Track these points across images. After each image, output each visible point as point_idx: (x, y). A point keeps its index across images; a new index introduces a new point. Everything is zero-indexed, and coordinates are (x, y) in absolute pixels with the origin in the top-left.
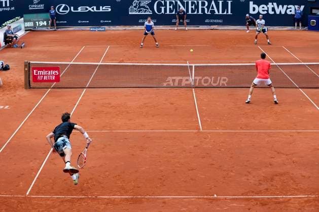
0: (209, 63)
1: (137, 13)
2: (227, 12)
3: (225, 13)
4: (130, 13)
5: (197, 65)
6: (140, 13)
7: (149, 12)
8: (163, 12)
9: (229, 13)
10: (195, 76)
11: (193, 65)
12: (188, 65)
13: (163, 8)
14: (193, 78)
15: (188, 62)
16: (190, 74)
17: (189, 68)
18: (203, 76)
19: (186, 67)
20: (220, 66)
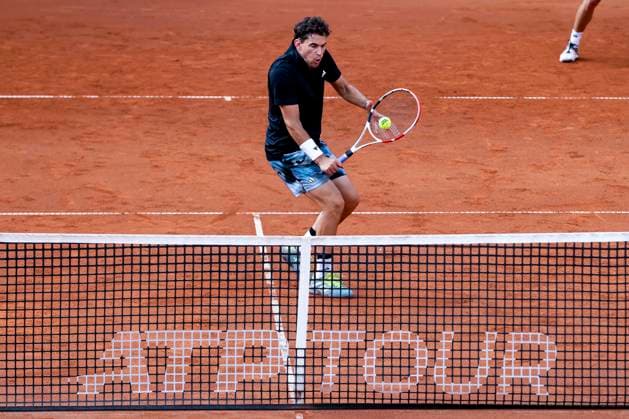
0: (419, 225)
10: (312, 324)
11: (305, 244)
12: (260, 239)
14: (301, 341)
15: (258, 224)
16: (276, 309)
17: (267, 266)
18: (371, 328)
19: (250, 259)
20: (497, 247)
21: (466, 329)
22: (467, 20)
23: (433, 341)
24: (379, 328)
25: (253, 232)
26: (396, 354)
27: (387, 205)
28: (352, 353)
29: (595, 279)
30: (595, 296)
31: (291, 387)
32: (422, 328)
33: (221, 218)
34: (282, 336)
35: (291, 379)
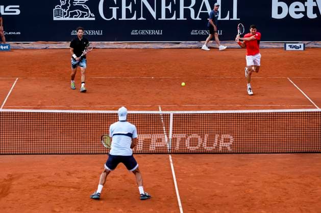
0: (199, 109)
1: (68, 19)
2: (231, 16)
3: (227, 18)
4: (55, 19)
5: (177, 112)
6: (74, 19)
7: (89, 17)
8: (114, 16)
9: (235, 18)
10: (173, 133)
11: (172, 113)
12: (160, 112)
13: (114, 10)
14: (170, 137)
15: (160, 108)
16: (164, 129)
17: (162, 119)
18: (188, 134)
19: (158, 117)
20: (218, 114)
21: (211, 134)
22: (212, 58)
23: (203, 137)
24: (190, 134)
25: (159, 110)
26: (194, 140)
27: (192, 104)
28: (183, 140)
29: (243, 122)
30: (243, 126)
31: (168, 148)
32: (200, 134)
33: (151, 107)
34: (166, 136)
35: (168, 146)
